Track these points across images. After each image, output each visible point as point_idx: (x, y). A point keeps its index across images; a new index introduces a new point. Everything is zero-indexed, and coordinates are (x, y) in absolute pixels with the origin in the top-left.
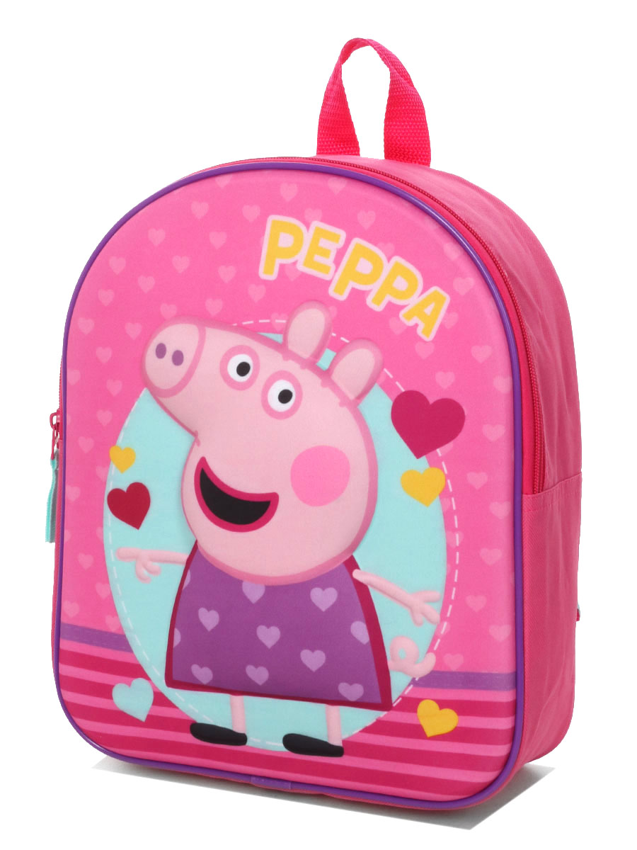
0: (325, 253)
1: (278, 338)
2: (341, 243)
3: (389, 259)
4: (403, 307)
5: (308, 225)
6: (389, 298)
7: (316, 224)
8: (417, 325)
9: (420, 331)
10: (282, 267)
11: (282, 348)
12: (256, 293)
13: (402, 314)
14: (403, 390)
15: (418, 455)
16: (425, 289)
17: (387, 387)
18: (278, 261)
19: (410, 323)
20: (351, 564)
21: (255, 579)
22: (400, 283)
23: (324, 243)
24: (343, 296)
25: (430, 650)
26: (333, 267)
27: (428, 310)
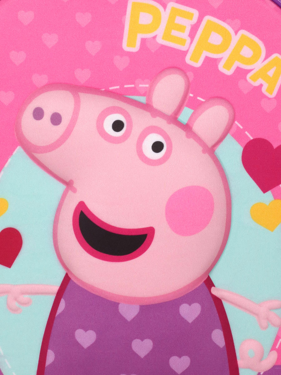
0: (181, 28)
1: (142, 99)
2: (195, 20)
3: (236, 33)
4: (249, 71)
5: (165, 6)
6: (238, 63)
7: (171, 5)
8: (261, 85)
9: (264, 90)
10: (143, 41)
11: (147, 107)
12: (121, 63)
13: (249, 76)
14: (252, 138)
15: (265, 190)
16: (267, 56)
17: (238, 137)
18: (140, 36)
19: (256, 84)
20: (209, 283)
21: (130, 300)
22: (246, 52)
23: (179, 20)
24: (198, 64)
25: (273, 348)
26: (188, 40)
27: (271, 73)
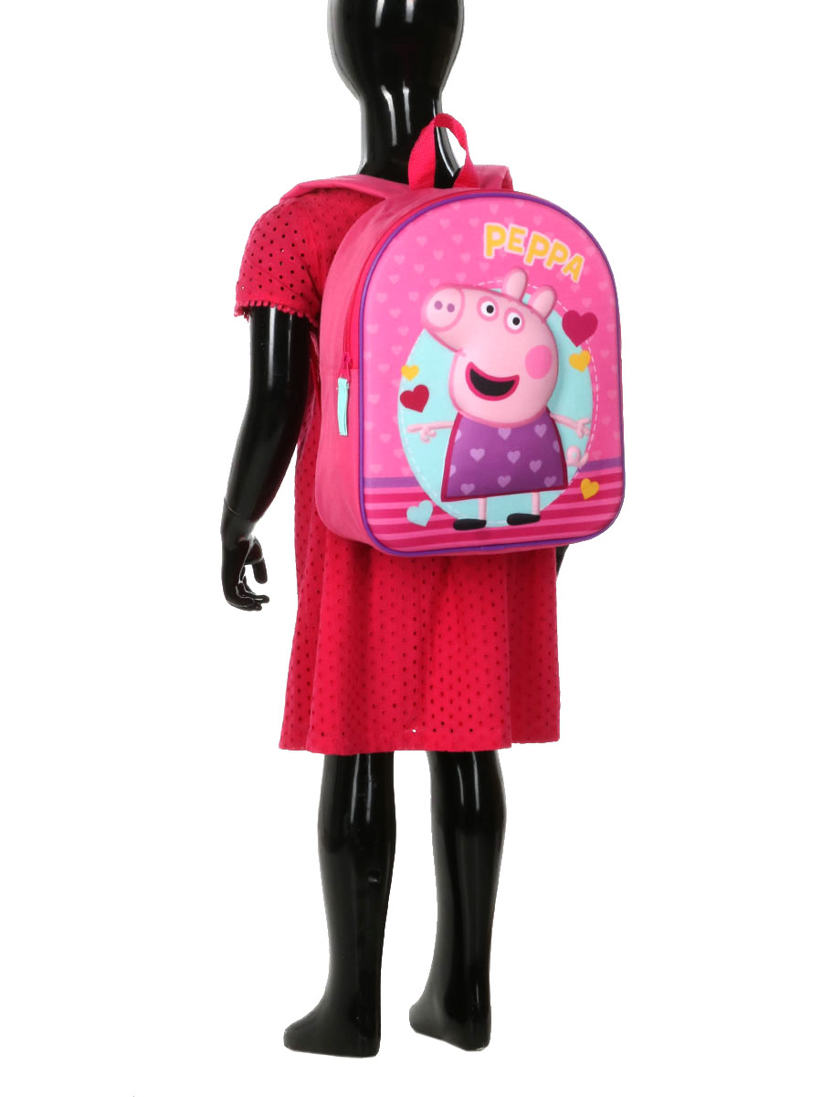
0: (518, 241)
1: (499, 290)
2: (526, 234)
3: (552, 241)
4: (561, 266)
5: (507, 226)
6: (555, 262)
7: (512, 226)
8: (570, 276)
9: (572, 278)
10: (497, 251)
11: (503, 295)
12: (484, 267)
13: (562, 270)
14: (567, 310)
15: (577, 344)
16: (572, 255)
17: (559, 311)
18: (494, 248)
19: (566, 274)
20: (547, 411)
21: (505, 426)
22: (559, 254)
23: (518, 235)
24: (531, 264)
25: (587, 451)
26: (524, 249)
27: (575, 266)
